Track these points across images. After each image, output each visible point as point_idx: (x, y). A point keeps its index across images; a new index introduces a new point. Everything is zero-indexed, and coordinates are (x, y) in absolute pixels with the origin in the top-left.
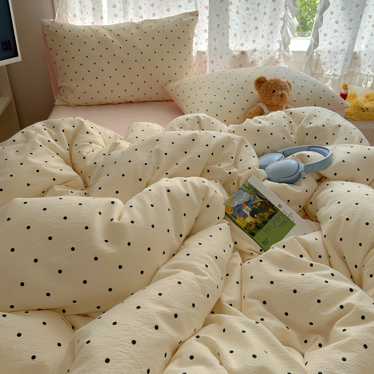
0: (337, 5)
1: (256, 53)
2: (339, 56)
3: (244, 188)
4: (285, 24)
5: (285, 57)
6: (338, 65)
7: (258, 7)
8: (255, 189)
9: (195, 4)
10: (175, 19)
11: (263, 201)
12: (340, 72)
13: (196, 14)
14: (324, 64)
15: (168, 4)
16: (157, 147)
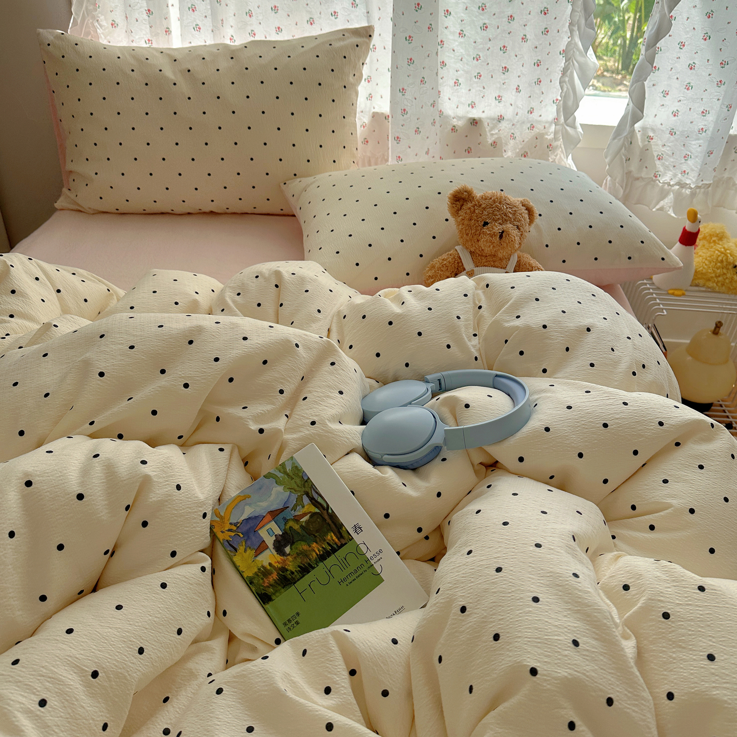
0: (694, 28)
1: (504, 125)
2: (693, 143)
3: (280, 475)
4: (569, 63)
5: (566, 136)
6: (690, 162)
7: (510, 23)
8: (306, 478)
9: (365, 11)
10: (317, 42)
11: (318, 511)
12: (694, 180)
13: (366, 33)
14: (659, 159)
15: (310, 7)
16: (87, 355)
